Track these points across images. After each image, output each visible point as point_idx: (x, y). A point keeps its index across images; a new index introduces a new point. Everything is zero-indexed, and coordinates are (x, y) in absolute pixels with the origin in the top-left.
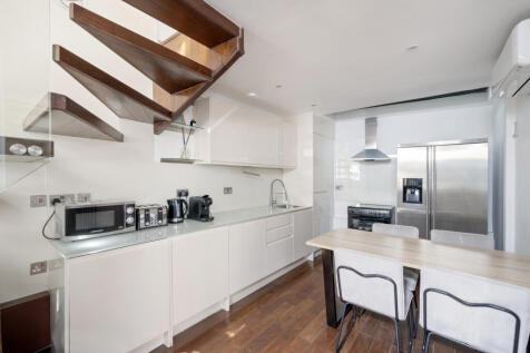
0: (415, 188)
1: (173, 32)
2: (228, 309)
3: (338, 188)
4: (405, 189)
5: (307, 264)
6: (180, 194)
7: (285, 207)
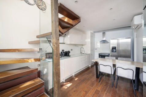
0: (115, 49)
1: (63, 16)
2: (74, 75)
3: (96, 49)
4: (112, 49)
5: (89, 67)
6: (62, 51)
7: (83, 54)
